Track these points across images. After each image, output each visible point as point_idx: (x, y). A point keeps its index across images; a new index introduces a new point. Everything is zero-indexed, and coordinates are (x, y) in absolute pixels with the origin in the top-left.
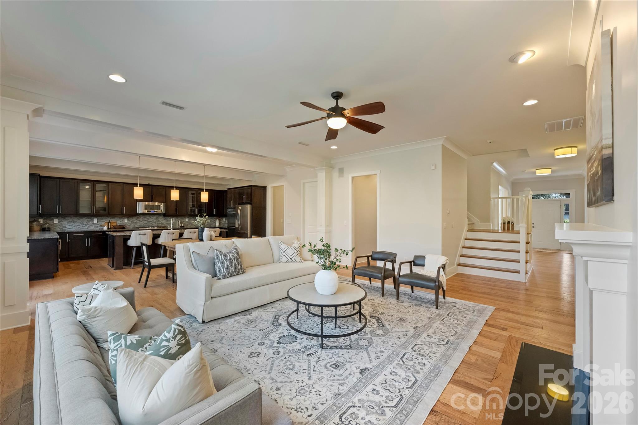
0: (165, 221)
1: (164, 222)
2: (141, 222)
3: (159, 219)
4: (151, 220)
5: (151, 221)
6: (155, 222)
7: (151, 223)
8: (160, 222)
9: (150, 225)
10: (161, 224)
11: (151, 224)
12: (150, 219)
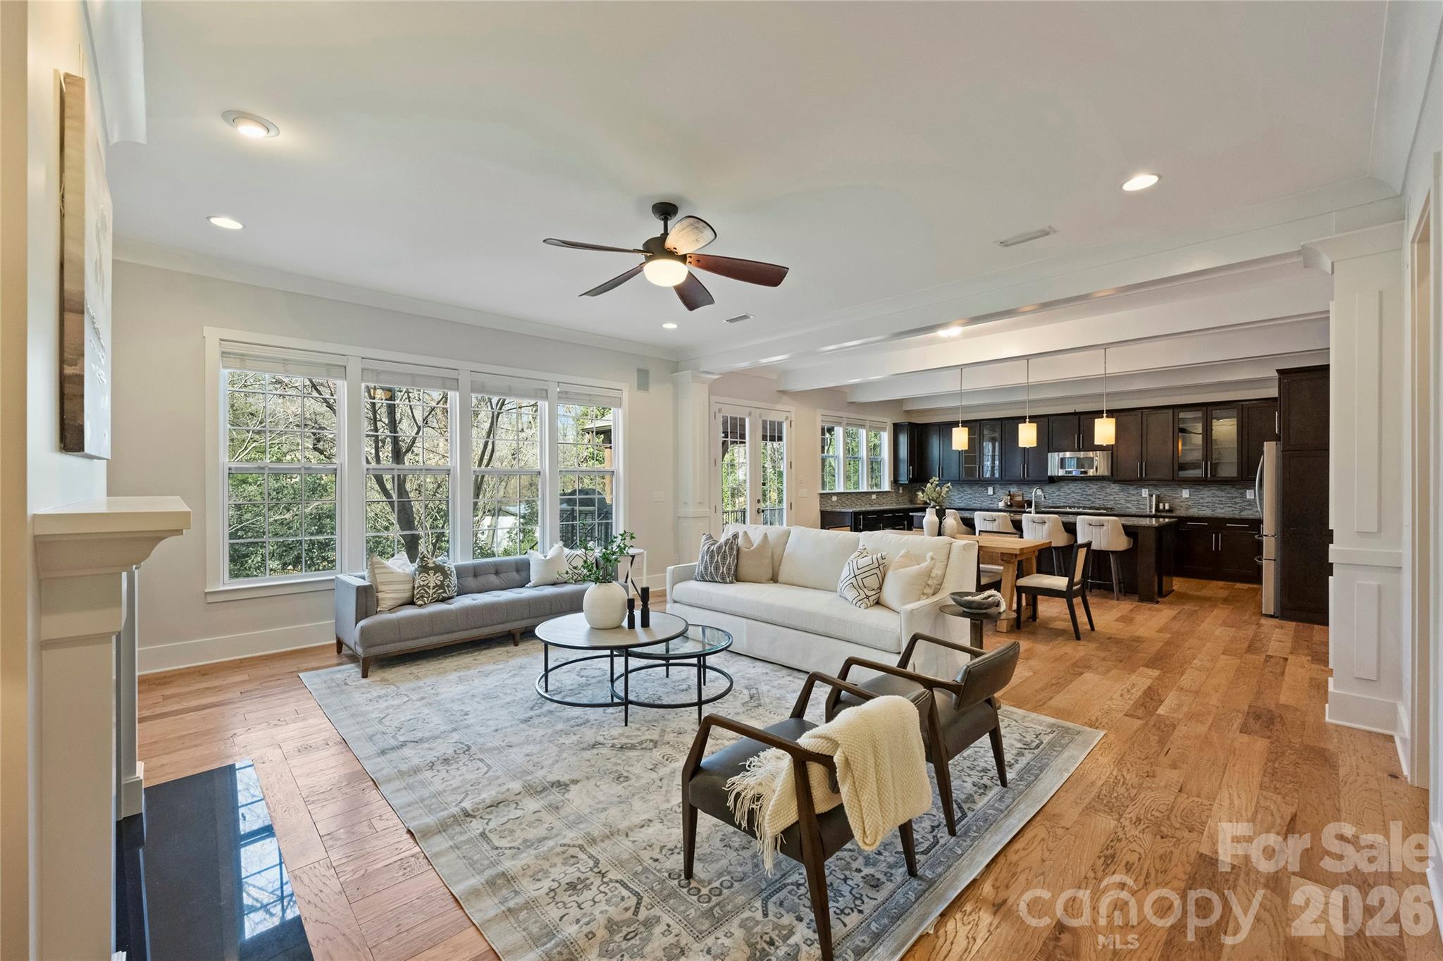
0: (1122, 495)
1: (1121, 499)
2: (1069, 494)
3: (1108, 491)
4: (1090, 492)
5: (1090, 495)
6: (1097, 496)
7: (1090, 498)
8: (1111, 498)
9: (1087, 502)
10: (1112, 503)
11: (1090, 500)
12: (1087, 489)
